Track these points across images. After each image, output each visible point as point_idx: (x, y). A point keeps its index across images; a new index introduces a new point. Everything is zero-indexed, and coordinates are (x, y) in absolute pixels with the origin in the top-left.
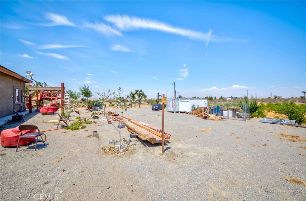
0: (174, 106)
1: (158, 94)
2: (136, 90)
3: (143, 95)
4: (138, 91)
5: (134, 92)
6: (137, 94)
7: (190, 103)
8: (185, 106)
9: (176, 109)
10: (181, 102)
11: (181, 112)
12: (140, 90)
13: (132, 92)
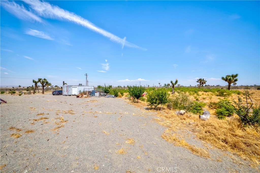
0: (67, 91)
1: (64, 82)
2: (39, 79)
3: (47, 83)
4: (41, 79)
5: (37, 80)
6: (40, 82)
7: (78, 89)
8: (75, 91)
9: (69, 93)
10: (73, 88)
11: (73, 95)
12: (43, 79)
13: (35, 80)
